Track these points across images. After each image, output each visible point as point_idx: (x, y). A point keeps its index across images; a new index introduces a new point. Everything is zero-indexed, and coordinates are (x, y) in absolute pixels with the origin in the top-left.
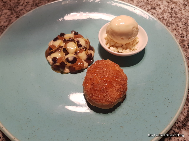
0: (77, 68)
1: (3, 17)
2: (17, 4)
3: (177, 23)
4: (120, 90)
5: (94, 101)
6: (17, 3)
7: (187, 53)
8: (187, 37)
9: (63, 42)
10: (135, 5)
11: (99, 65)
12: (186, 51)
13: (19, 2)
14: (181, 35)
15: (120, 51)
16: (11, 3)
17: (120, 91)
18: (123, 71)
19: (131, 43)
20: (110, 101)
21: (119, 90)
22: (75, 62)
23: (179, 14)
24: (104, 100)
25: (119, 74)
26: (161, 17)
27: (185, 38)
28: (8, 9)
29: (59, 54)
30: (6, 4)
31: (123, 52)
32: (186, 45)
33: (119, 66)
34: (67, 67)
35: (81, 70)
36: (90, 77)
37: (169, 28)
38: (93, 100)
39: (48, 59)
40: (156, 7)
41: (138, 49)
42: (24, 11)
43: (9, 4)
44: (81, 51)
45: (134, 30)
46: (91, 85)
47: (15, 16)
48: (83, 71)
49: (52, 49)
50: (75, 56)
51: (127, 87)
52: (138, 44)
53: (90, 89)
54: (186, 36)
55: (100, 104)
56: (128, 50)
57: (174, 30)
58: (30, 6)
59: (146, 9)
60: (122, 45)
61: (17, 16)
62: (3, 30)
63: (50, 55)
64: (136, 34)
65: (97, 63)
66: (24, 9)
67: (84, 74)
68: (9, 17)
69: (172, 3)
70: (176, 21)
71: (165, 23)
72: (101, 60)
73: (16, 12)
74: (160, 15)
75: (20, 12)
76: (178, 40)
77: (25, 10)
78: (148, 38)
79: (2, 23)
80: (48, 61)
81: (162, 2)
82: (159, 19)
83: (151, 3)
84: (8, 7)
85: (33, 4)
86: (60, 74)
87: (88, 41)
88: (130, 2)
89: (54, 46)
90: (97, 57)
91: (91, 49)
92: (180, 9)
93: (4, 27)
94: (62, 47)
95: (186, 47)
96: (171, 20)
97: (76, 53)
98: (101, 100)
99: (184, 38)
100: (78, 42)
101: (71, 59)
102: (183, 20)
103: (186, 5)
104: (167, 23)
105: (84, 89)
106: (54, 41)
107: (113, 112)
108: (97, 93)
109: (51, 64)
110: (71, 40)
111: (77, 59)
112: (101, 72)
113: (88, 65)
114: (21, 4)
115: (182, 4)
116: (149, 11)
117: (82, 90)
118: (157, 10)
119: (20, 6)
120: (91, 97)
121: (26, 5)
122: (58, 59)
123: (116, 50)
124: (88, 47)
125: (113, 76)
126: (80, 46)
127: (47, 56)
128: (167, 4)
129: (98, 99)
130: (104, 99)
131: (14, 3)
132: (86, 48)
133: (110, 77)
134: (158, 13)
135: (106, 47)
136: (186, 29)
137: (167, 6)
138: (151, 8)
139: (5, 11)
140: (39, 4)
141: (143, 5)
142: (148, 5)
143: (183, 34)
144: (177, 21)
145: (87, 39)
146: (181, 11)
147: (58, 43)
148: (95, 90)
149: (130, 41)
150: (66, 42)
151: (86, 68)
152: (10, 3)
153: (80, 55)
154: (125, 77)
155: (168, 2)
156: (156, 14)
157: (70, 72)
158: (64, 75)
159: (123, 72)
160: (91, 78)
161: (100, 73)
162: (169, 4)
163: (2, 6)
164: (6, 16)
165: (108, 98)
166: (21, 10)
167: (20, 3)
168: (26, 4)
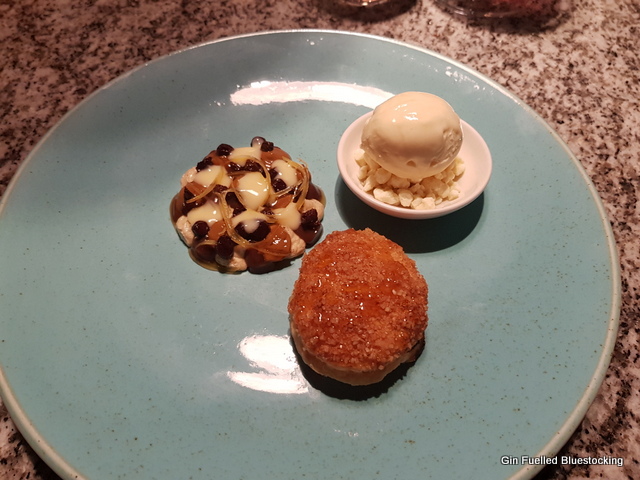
0: (269, 256)
1: (36, 92)
2: (80, 50)
3: (587, 112)
4: (404, 325)
5: (324, 359)
6: (80, 45)
7: (618, 208)
8: (618, 156)
9: (225, 172)
10: (453, 54)
11: (340, 246)
12: (615, 201)
13: (85, 42)
14: (598, 152)
15: (406, 201)
16: (60, 46)
17: (405, 328)
18: (413, 265)
19: (440, 177)
20: (373, 361)
21: (401, 324)
22: (265, 237)
23: (594, 82)
24: (354, 356)
25: (401, 276)
26: (535, 93)
27: (612, 161)
28: (52, 67)
29: (215, 212)
30: (44, 49)
31: (414, 204)
32: (616, 182)
33: (401, 249)
34: (238, 252)
35: (282, 263)
36: (311, 283)
37: (562, 128)
38: (320, 355)
39: (180, 227)
40: (520, 59)
41: (461, 195)
42: (102, 72)
43: (53, 50)
44: (283, 203)
45: (447, 138)
46: (314, 308)
47: (74, 89)
48: (290, 265)
49: (192, 196)
50: (263, 217)
51: (426, 317)
52: (461, 180)
53: (312, 322)
54: (617, 153)
55: (342, 368)
56: (429, 201)
57: (576, 134)
58: (120, 55)
59: (490, 67)
60: (412, 184)
61: (80, 87)
62: (35, 131)
63: (186, 215)
64: (454, 149)
65: (334, 241)
66: (101, 67)
67: (293, 273)
68: (54, 90)
69: (570, 47)
70: (583, 106)
71: (549, 113)
72: (347, 231)
73: (76, 75)
74: (532, 85)
75: (87, 76)
76: (590, 168)
77: (105, 69)
78: (493, 162)
79: (32, 110)
80: (178, 232)
81: (540, 45)
82: (530, 98)
83: (505, 48)
84: (51, 60)
85: (131, 50)
86: (217, 273)
87: (305, 169)
88: (439, 45)
89: (200, 187)
90: (333, 221)
91: (315, 194)
92: (597, 69)
93: (39, 122)
94: (225, 188)
95: (614, 189)
96: (567, 104)
97: (267, 208)
98: (347, 356)
99: (608, 161)
100: (273, 173)
101: (251, 226)
102: (607, 102)
103: (616, 55)
104: (555, 112)
105: (291, 320)
106: (197, 168)
107: (383, 395)
108: (334, 336)
109: (188, 242)
110: (252, 166)
111: (272, 227)
112: (345, 269)
113: (304, 245)
114: (92, 48)
115: (602, 51)
116: (498, 75)
117: (287, 325)
118: (522, 69)
119: (88, 55)
120: (314, 348)
121: (107, 54)
122: (210, 225)
123: (393, 200)
124: (305, 189)
125: (385, 282)
126: (278, 185)
127: (175, 219)
128: (557, 50)
129: (335, 353)
130: (356, 352)
131: (70, 46)
132: (299, 194)
133: (374, 285)
134: (528, 80)
135: (361, 190)
136: (616, 132)
137: (555, 57)
138: (505, 65)
139: (41, 72)
140: (148, 49)
141: (478, 55)
142: (494, 55)
143: (605, 146)
144: (587, 105)
145: (300, 164)
146: (599, 75)
147: (213, 176)
148: (325, 326)
149: (436, 171)
150: (236, 173)
151: (300, 255)
152: (57, 46)
153: (279, 213)
154: (422, 285)
155: (560, 46)
156: (521, 83)
157: (248, 269)
158: (230, 277)
159: (414, 267)
160: (313, 288)
161: (342, 272)
162: (561, 51)
163: (32, 54)
164: (45, 88)
165: (368, 350)
166: (92, 69)
167: (88, 47)
168: (106, 49)
